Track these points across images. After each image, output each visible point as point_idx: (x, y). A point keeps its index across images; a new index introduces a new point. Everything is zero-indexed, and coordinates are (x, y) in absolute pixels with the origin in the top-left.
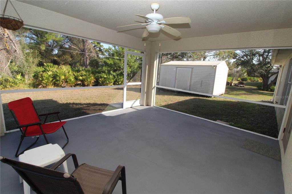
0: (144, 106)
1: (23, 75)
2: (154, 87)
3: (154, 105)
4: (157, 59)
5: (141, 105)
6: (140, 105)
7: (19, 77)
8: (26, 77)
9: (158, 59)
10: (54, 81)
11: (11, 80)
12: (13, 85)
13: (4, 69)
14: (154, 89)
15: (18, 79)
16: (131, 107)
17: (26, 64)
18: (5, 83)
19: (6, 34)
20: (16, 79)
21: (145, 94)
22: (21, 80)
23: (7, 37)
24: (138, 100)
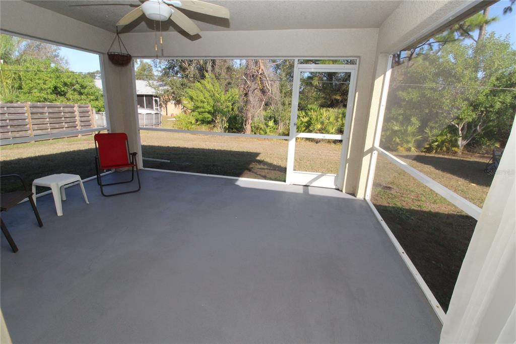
0: (342, 192)
1: (276, 122)
2: (371, 151)
3: (368, 198)
4: (385, 74)
5: (338, 189)
6: (335, 187)
7: (271, 123)
8: (281, 125)
10: (307, 131)
11: (262, 126)
12: (262, 132)
13: (256, 114)
14: (370, 154)
15: (269, 126)
16: (305, 184)
17: (281, 107)
18: (256, 130)
19: (260, 70)
20: (267, 126)
21: (347, 165)
22: (273, 127)
23: (261, 74)
24: (328, 174)
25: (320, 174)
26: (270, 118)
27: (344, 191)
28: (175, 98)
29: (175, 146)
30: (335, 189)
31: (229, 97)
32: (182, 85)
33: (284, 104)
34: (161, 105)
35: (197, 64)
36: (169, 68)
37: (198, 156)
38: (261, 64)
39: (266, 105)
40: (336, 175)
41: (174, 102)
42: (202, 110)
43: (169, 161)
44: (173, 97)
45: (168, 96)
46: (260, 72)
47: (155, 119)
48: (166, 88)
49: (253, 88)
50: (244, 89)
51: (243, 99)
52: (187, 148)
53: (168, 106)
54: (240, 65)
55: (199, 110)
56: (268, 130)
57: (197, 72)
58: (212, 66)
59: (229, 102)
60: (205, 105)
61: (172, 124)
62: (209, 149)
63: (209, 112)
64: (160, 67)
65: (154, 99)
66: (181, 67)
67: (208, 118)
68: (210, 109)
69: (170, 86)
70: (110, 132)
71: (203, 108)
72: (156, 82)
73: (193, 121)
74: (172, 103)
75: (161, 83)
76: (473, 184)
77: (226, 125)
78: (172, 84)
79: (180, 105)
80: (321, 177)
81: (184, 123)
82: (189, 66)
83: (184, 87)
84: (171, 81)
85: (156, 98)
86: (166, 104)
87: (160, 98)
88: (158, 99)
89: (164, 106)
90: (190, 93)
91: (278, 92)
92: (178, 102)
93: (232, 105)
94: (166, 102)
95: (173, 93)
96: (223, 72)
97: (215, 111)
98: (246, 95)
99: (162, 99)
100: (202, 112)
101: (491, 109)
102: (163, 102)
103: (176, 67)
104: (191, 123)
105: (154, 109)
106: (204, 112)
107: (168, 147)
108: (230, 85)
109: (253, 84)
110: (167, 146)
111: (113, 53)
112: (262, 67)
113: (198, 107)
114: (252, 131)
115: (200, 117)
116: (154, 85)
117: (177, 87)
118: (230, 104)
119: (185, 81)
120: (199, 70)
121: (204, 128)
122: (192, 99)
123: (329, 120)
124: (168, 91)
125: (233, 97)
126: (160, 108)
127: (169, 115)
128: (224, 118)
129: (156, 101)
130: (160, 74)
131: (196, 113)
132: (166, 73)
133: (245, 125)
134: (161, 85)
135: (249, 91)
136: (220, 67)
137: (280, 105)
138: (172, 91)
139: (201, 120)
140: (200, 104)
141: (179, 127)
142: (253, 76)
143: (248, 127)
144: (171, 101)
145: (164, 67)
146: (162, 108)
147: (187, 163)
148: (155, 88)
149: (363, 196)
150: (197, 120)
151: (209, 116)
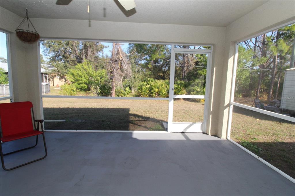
0: (208, 135)
1: (130, 88)
2: (229, 105)
3: (229, 138)
4: (234, 55)
5: (204, 133)
6: (201, 132)
7: (128, 89)
8: (133, 90)
9: (237, 55)
10: (150, 93)
11: (122, 91)
12: (123, 95)
13: (118, 84)
14: (228, 108)
15: (127, 91)
16: (181, 132)
17: (133, 79)
18: (118, 93)
19: (121, 58)
20: (125, 91)
21: (211, 116)
22: (129, 91)
23: (121, 60)
24: (197, 123)
25: (192, 123)
26: (127, 86)
27: (210, 134)
28: (59, 75)
29: (65, 107)
30: (202, 133)
31: (99, 74)
32: (65, 67)
33: (134, 78)
34: (49, 79)
35: (75, 55)
36: (56, 56)
37: (86, 114)
38: (121, 54)
39: (124, 78)
40: (202, 123)
41: (59, 77)
42: (80, 81)
43: (65, 120)
44: (58, 74)
45: (54, 73)
46: (121, 59)
47: (46, 88)
48: (53, 68)
49: (116, 68)
50: (111, 69)
51: (110, 74)
52: (75, 108)
53: (54, 80)
54: (102, 56)
55: (78, 82)
56: (126, 94)
57: (75, 59)
58: (86, 56)
59: (99, 77)
60: (83, 79)
61: (59, 92)
62: (92, 108)
63: (86, 83)
64: (49, 55)
65: (44, 75)
66: (64, 56)
67: (85, 87)
68: (86, 81)
69: (57, 68)
70: (13, 101)
71: (81, 80)
72: (46, 65)
73: (75, 89)
74: (57, 78)
75: (50, 65)
76: (258, 119)
77: (99, 91)
78: (58, 66)
79: (63, 79)
80: (192, 125)
81: (68, 90)
82: (69, 55)
83: (66, 68)
84: (57, 64)
85: (46, 75)
86: (53, 79)
87: (48, 75)
88: (47, 75)
89: (52, 80)
90: (72, 71)
91: (131, 71)
92: (62, 77)
93: (101, 79)
94: (53, 78)
95: (59, 71)
96: (92, 59)
97: (89, 82)
98: (112, 72)
99: (50, 75)
100: (81, 83)
101: (241, 79)
102: (51, 77)
103: (60, 56)
104: (73, 90)
105: (44, 82)
106: (82, 83)
107: (60, 108)
108: (97, 67)
109: (116, 66)
110: (58, 107)
111: (21, 31)
112: (121, 56)
113: (78, 80)
114: (116, 94)
115: (79, 86)
116: (44, 66)
117: (61, 68)
118: (99, 78)
119: (67, 64)
120: (76, 58)
121: (82, 94)
122: (73, 75)
123: (162, 86)
124: (55, 70)
125: (101, 74)
126: (49, 81)
127: (55, 85)
128: (98, 87)
129: (46, 77)
130: (48, 60)
131: (76, 84)
132: (53, 59)
133: (112, 90)
134: (49, 67)
135: (114, 70)
136: (91, 56)
137: (132, 78)
138: (57, 70)
139: (80, 89)
140: (78, 78)
141: (65, 93)
142: (116, 61)
143: (114, 92)
144: (57, 77)
145: (52, 56)
146: (50, 81)
147: (80, 121)
148: (45, 69)
149: (226, 137)
150: (77, 88)
151: (85, 85)
